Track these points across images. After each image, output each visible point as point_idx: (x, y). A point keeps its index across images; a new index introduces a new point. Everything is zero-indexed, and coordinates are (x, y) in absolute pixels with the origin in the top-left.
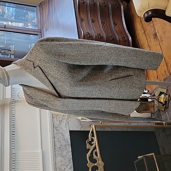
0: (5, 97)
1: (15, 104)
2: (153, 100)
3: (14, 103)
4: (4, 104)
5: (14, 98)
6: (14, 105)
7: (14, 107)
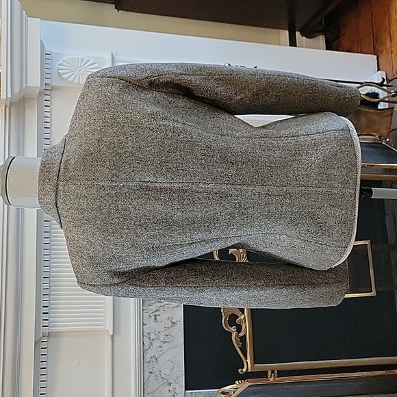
0: (26, 83)
1: (52, 95)
2: (392, 105)
3: (48, 92)
4: (23, 97)
5: (48, 81)
6: (48, 98)
7: (47, 103)
